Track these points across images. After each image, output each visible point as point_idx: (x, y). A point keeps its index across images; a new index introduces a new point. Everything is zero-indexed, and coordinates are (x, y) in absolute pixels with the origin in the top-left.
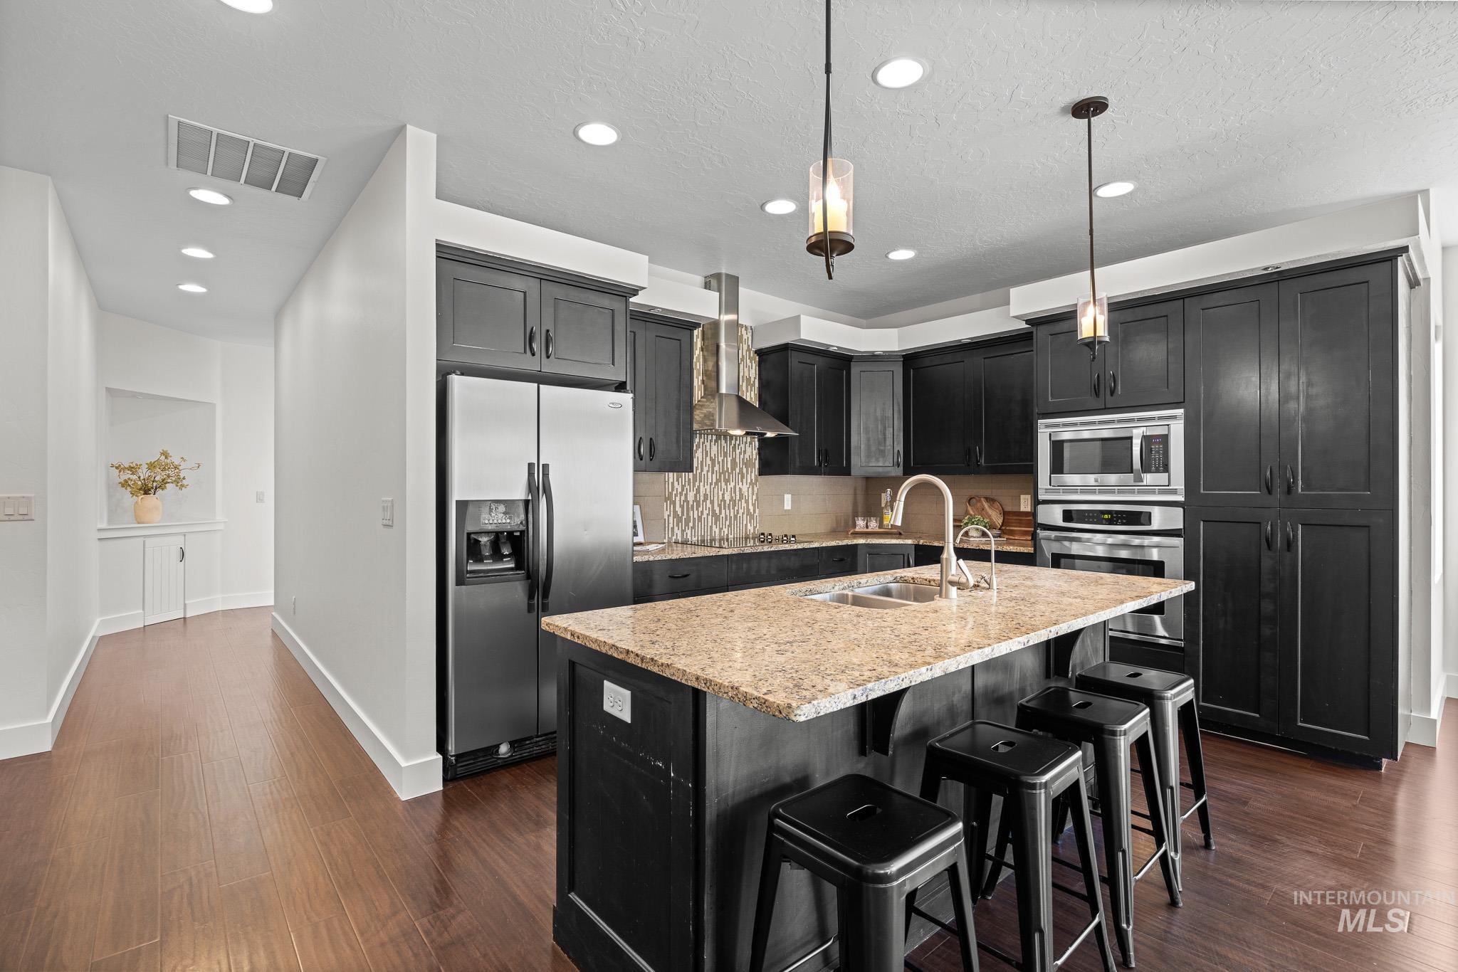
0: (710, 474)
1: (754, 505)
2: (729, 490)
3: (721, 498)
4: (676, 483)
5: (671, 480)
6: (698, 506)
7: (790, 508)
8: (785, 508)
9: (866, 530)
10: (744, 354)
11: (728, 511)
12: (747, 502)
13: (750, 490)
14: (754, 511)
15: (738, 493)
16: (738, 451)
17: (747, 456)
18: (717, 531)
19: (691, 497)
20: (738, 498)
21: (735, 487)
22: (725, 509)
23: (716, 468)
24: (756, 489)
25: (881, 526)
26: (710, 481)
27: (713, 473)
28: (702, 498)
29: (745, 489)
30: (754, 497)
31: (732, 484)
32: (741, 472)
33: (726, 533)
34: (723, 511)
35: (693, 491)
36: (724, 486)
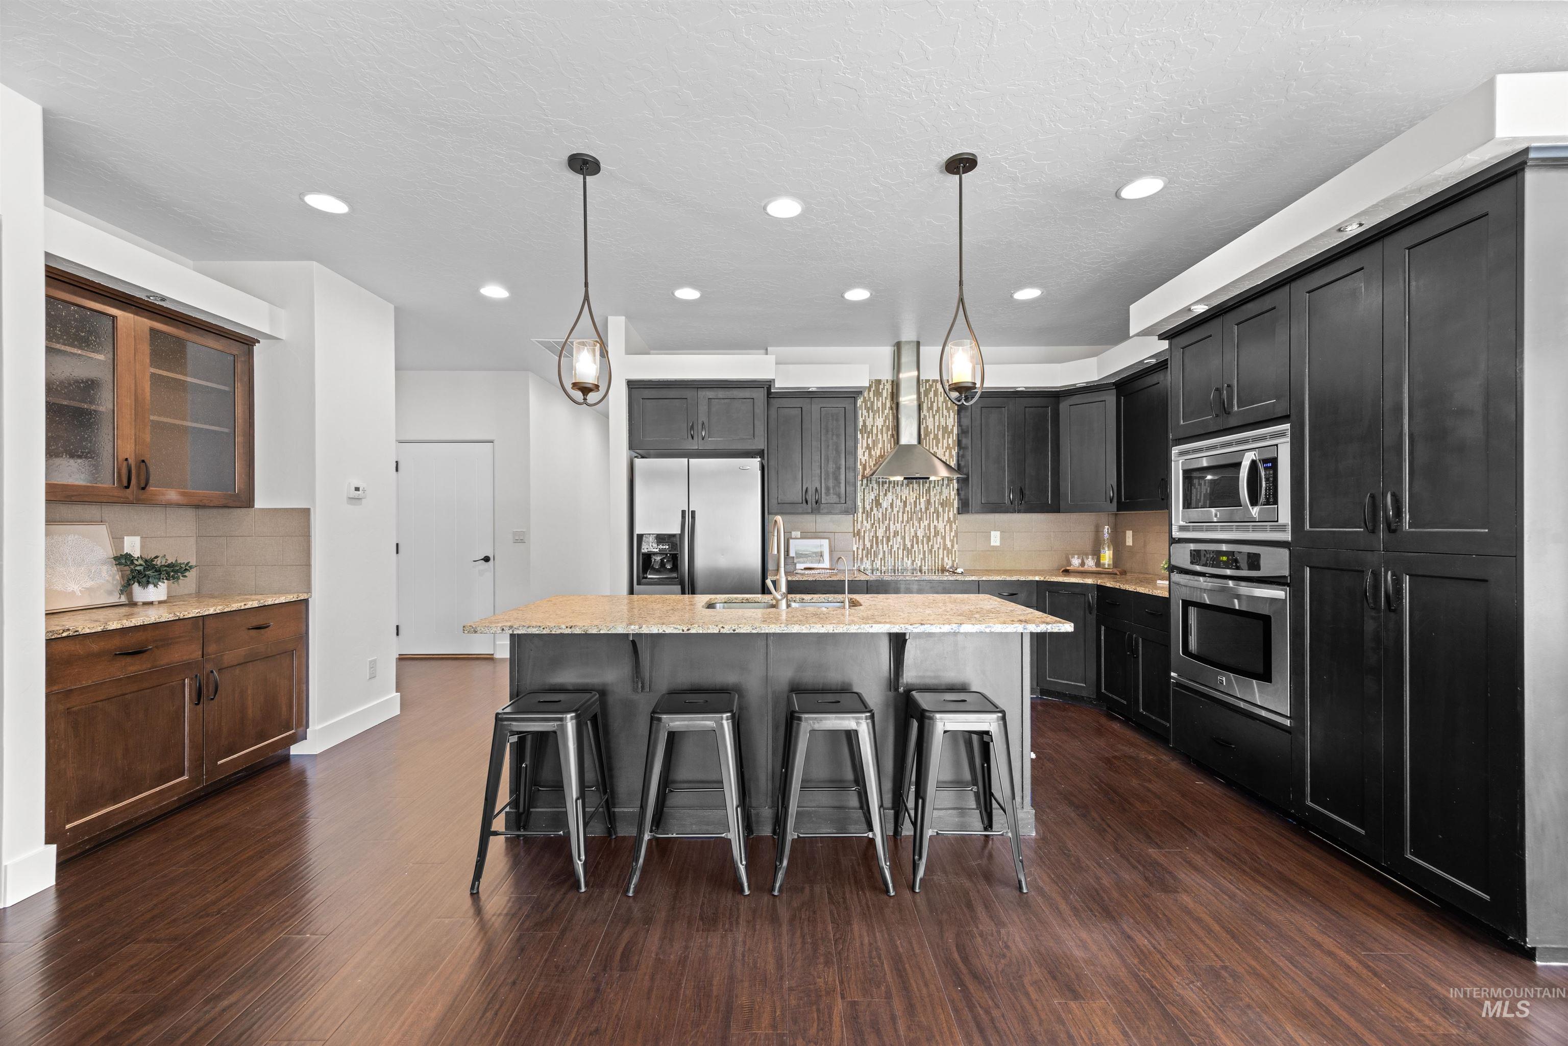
0: (900, 514)
1: (952, 541)
2: (922, 526)
3: (913, 534)
4: (865, 522)
5: (860, 519)
6: (888, 540)
7: (998, 544)
8: (992, 544)
9: (1081, 569)
10: (940, 405)
11: (921, 546)
12: (944, 538)
13: (948, 528)
14: (953, 546)
15: (932, 530)
16: (932, 494)
17: (944, 497)
18: (909, 562)
19: (880, 533)
20: (932, 534)
21: (929, 525)
22: (917, 543)
23: (908, 508)
24: (954, 526)
25: (1098, 564)
26: (900, 519)
27: (903, 513)
28: (892, 534)
29: (941, 526)
30: (953, 534)
31: (926, 523)
32: (936, 511)
33: (919, 564)
34: (916, 546)
35: (883, 528)
36: (916, 523)
